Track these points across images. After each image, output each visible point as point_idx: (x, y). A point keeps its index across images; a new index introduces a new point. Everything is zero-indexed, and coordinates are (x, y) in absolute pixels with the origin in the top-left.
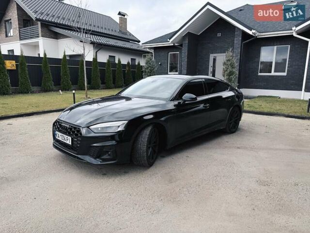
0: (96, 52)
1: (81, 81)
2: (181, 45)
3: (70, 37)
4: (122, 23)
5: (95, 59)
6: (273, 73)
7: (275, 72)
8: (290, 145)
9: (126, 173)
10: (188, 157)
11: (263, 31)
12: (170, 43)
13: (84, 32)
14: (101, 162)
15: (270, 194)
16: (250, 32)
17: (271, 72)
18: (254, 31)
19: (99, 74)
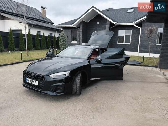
0: (30, 29)
1: (21, 45)
2: (79, 27)
3: (13, 19)
4: (43, 13)
5: (29, 33)
6: (124, 43)
7: (125, 42)
8: (140, 79)
9: (68, 98)
10: (96, 88)
11: (120, 22)
12: (73, 26)
13: (25, 18)
14: (56, 94)
15: (140, 104)
16: (114, 23)
17: (123, 43)
18: (116, 22)
19: (32, 41)
